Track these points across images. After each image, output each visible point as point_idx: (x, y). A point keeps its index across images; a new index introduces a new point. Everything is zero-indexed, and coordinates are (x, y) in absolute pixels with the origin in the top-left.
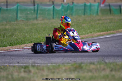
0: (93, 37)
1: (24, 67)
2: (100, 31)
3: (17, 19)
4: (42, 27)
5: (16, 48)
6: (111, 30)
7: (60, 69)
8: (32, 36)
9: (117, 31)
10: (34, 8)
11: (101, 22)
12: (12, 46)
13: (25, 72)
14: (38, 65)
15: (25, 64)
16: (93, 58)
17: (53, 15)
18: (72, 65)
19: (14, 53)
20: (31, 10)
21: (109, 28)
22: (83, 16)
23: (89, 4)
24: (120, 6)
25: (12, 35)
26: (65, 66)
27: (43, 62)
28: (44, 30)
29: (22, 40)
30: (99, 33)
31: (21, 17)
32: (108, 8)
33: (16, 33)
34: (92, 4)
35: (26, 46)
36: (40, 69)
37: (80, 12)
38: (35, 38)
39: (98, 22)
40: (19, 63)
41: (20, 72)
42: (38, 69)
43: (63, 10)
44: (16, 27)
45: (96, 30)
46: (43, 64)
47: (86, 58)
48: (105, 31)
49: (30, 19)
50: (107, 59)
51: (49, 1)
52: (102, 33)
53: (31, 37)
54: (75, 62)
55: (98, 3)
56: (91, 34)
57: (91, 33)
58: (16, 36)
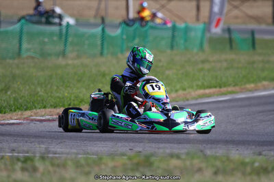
0: (188, 100)
1: (22, 159)
2: (203, 87)
3: (19, 54)
4: (75, 74)
5: (13, 119)
6: (229, 85)
7: (103, 167)
8: (52, 93)
9: (243, 87)
10: (61, 30)
11: (207, 66)
12: (5, 113)
13: (23, 169)
14: (57, 155)
15: (28, 153)
16: (181, 146)
17: (102, 48)
18: (130, 159)
19: (8, 128)
20: (52, 34)
21: (224, 80)
22: (169, 51)
23: (182, 26)
24: (253, 33)
25: (6, 89)
26: (113, 159)
27: (68, 151)
28: (79, 81)
29: (27, 101)
30: (201, 91)
31: (28, 50)
32: (227, 36)
33: (16, 86)
34: (190, 25)
35: (36, 114)
36: (58, 166)
37: (163, 43)
38: (59, 97)
39: (200, 66)
40: (14, 150)
41: (14, 170)
42: (53, 165)
43: (125, 37)
44: (17, 72)
45: (194, 84)
46: (68, 154)
47: (167, 145)
48: (216, 87)
49: (50, 55)
50: (211, 148)
51: (95, 17)
52: (207, 91)
53: (49, 94)
54: (140, 152)
55: (205, 23)
56: (184, 92)
57: (184, 89)
58: (15, 91)
